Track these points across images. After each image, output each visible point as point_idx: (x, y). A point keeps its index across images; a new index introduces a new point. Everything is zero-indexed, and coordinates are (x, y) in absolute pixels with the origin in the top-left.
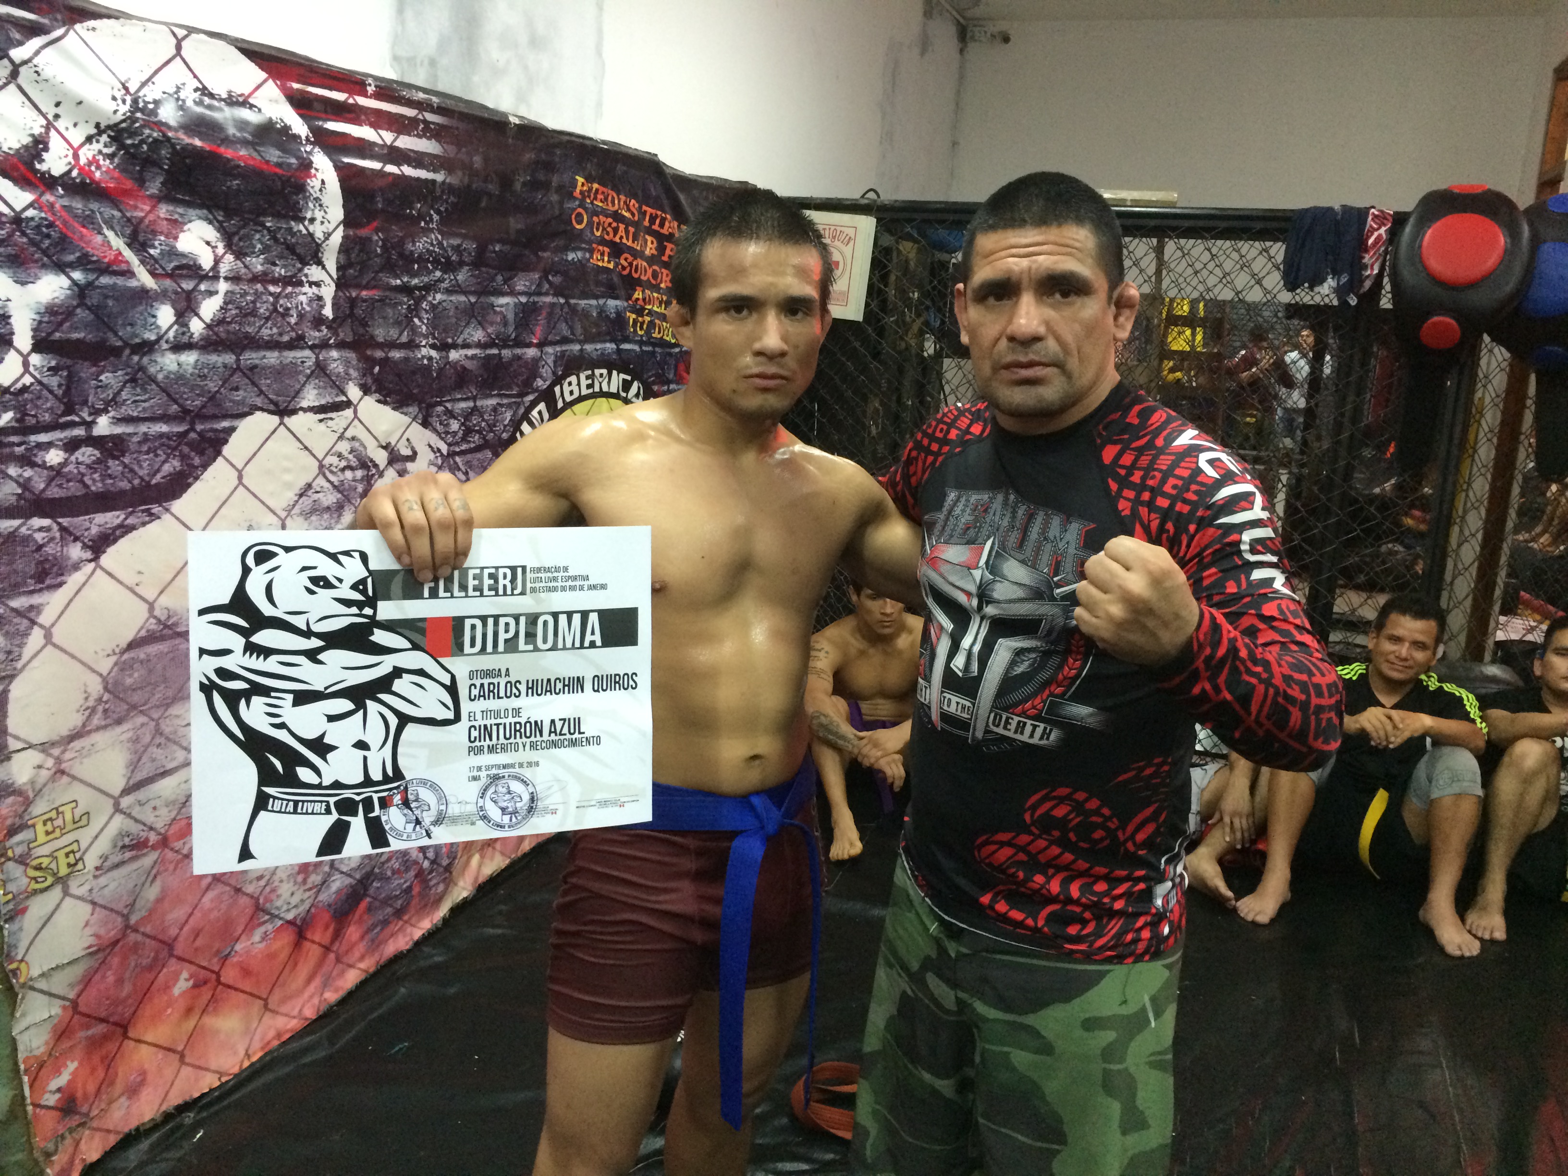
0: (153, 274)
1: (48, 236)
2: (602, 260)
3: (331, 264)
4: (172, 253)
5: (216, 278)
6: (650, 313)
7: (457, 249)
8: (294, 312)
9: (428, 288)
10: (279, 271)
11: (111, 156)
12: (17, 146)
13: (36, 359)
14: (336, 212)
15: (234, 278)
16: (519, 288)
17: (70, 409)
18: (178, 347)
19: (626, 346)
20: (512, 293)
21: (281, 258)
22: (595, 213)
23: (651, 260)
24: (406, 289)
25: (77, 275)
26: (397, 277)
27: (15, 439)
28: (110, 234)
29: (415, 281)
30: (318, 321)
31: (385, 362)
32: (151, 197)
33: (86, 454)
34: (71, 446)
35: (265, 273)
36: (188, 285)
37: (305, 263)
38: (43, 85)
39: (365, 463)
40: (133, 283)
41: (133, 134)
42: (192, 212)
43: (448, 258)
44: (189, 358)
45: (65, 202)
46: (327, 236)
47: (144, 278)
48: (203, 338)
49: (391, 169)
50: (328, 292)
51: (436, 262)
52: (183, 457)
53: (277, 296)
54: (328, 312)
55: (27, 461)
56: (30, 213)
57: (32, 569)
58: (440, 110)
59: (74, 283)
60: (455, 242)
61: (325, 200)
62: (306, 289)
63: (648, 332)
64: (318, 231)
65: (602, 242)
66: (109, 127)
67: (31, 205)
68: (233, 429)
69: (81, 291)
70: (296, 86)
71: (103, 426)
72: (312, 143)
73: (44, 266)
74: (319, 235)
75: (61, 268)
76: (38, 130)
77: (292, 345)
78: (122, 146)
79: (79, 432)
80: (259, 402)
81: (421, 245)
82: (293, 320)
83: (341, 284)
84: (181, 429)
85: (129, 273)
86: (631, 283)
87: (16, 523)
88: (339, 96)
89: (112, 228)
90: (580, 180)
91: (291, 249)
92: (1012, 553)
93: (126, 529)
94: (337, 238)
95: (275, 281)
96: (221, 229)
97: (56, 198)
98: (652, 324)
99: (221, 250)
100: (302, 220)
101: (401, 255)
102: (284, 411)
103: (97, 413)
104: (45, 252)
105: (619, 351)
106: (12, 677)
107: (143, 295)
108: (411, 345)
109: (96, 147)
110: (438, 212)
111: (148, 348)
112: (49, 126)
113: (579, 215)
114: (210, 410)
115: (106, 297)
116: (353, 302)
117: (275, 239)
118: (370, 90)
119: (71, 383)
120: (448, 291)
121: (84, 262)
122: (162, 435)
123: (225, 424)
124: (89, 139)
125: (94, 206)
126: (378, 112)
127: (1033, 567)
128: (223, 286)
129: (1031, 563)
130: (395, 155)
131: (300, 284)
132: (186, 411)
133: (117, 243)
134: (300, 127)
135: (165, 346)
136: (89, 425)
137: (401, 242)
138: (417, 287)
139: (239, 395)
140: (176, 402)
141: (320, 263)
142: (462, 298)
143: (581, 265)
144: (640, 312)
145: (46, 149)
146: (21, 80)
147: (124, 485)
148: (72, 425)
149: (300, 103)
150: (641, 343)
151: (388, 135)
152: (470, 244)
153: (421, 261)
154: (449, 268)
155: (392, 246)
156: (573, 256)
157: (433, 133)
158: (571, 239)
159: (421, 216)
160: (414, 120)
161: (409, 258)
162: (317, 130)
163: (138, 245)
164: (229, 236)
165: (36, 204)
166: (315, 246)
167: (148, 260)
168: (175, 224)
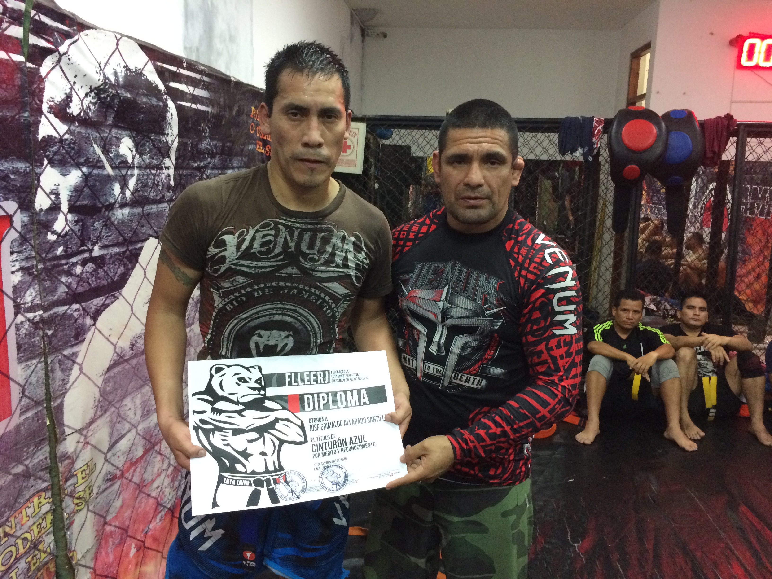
0: (112, 168)
1: (73, 149)
2: (260, 149)
3: (173, 157)
4: (118, 155)
5: (133, 167)
7: (215, 146)
8: (160, 184)
9: (206, 167)
10: (155, 162)
11: (94, 104)
12: (60, 100)
13: (70, 216)
14: (176, 131)
15: (139, 167)
16: (235, 165)
17: (83, 244)
18: (123, 206)
20: (233, 168)
21: (155, 155)
24: (199, 168)
25: (85, 169)
26: (195, 162)
27: (64, 262)
28: (95, 146)
29: (202, 164)
30: (169, 187)
32: (109, 125)
33: (90, 266)
34: (84, 263)
35: (150, 163)
36: (124, 172)
37: (164, 158)
38: (71, 66)
40: (105, 173)
41: (105, 91)
42: (124, 133)
43: (212, 151)
44: (126, 211)
45: (78, 130)
46: (173, 142)
47: (109, 170)
48: (131, 200)
49: (194, 106)
50: (172, 171)
51: (208, 154)
52: (125, 265)
53: (155, 175)
54: (172, 183)
55: (69, 273)
56: (67, 136)
57: (73, 333)
58: (209, 75)
59: (84, 174)
60: (215, 143)
61: (172, 124)
62: (164, 171)
64: (169, 139)
65: (260, 139)
66: (95, 88)
67: (66, 132)
68: (142, 248)
69: (86, 177)
70: (159, 64)
71: (97, 251)
72: (166, 94)
73: (72, 166)
74: (170, 142)
75: (78, 166)
76: (68, 91)
77: (160, 201)
78: (99, 98)
79: (87, 255)
80: (151, 232)
81: (204, 145)
82: (160, 188)
83: (177, 167)
84: (123, 250)
85: (103, 167)
87: (66, 308)
88: (174, 69)
89: (96, 143)
90: (253, 108)
91: (159, 149)
92: (460, 293)
93: (105, 306)
94: (176, 144)
95: (153, 168)
96: (134, 141)
97: (76, 127)
99: (134, 153)
100: (163, 134)
101: (197, 151)
103: (94, 244)
104: (72, 157)
106: (64, 394)
107: (108, 179)
109: (89, 99)
110: (209, 128)
111: (111, 207)
112: (72, 88)
113: (252, 126)
114: (134, 239)
115: (96, 180)
116: (181, 176)
117: (154, 145)
118: (185, 65)
119: (84, 228)
120: (213, 169)
121: (87, 163)
122: (117, 254)
123: (139, 245)
124: (87, 95)
125: (89, 131)
126: (188, 77)
127: (473, 300)
128: (136, 172)
129: (472, 298)
130: (195, 99)
131: (161, 168)
132: (125, 240)
133: (98, 151)
134: (161, 87)
135: (118, 205)
136: (91, 251)
137: (197, 145)
138: (203, 167)
139: (144, 230)
140: (121, 235)
141: (169, 157)
142: (216, 172)
143: (253, 151)
145: (71, 101)
146: (62, 64)
147: (105, 282)
148: (84, 251)
149: (161, 73)
151: (191, 89)
152: (220, 144)
153: (204, 153)
154: (213, 156)
155: (195, 146)
156: (250, 147)
157: (206, 87)
158: (250, 138)
159: (203, 130)
160: (200, 80)
161: (200, 152)
162: (167, 87)
163: (106, 151)
164: (137, 145)
165: (69, 132)
166: (168, 148)
167: (110, 160)
168: (119, 139)
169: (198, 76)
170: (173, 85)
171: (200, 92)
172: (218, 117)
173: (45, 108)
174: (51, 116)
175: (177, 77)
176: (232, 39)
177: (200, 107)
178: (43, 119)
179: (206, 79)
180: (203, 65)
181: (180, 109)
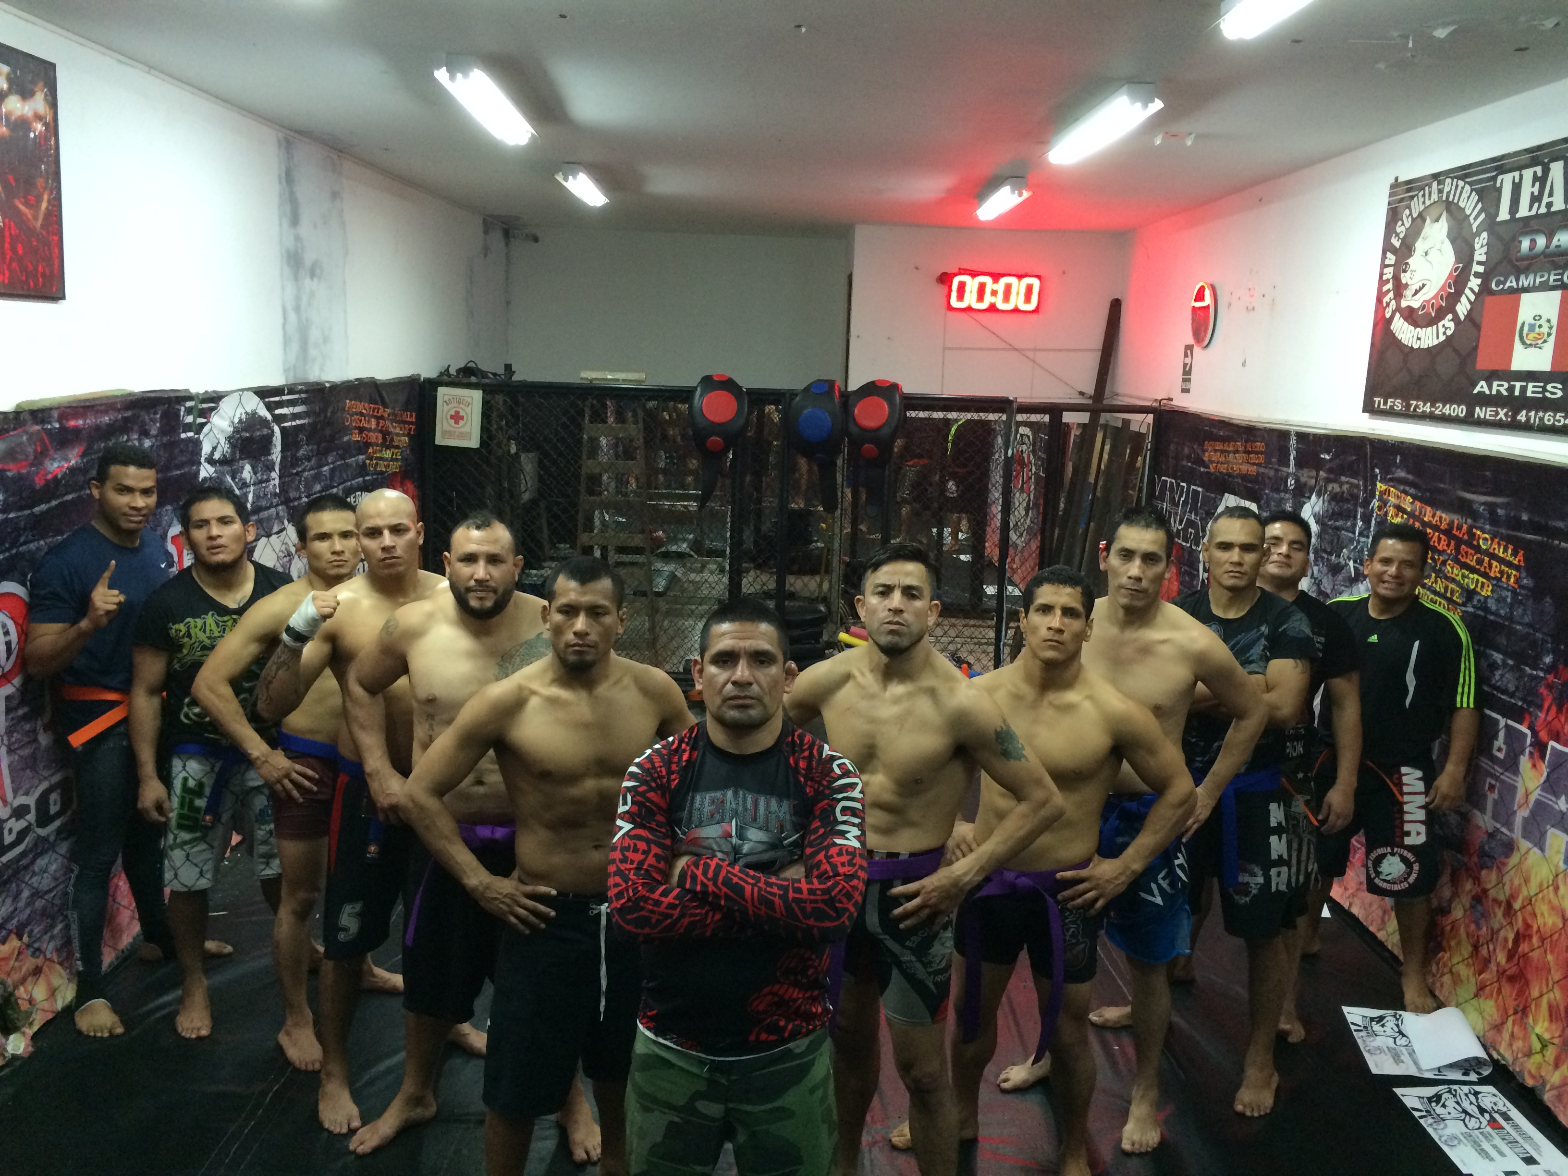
0: (238, 489)
2: (356, 438)
3: (277, 469)
4: (241, 479)
5: (251, 485)
6: (377, 458)
7: (311, 451)
8: (269, 493)
9: (304, 470)
10: (265, 477)
11: (229, 447)
12: (210, 451)
14: (279, 448)
15: (254, 485)
16: (330, 461)
19: (367, 478)
20: (328, 464)
21: (265, 471)
22: (352, 415)
23: (375, 430)
24: (297, 474)
26: (295, 469)
28: (228, 477)
29: (300, 469)
30: (275, 495)
31: (294, 507)
32: (237, 459)
35: (262, 479)
36: (245, 490)
37: (271, 472)
38: (216, 429)
39: (289, 554)
41: (233, 437)
42: (245, 461)
43: (309, 456)
46: (277, 458)
47: (237, 491)
48: (251, 510)
49: (294, 423)
50: (277, 482)
51: (305, 458)
53: (265, 488)
54: (278, 490)
56: (213, 475)
58: (306, 392)
60: (311, 447)
61: (277, 444)
62: (272, 482)
63: (375, 468)
64: (274, 457)
65: (356, 428)
67: (213, 472)
72: (273, 422)
74: (275, 459)
76: (215, 444)
77: (270, 507)
82: (269, 497)
83: (280, 478)
86: (368, 445)
88: (277, 399)
89: (229, 475)
90: (348, 401)
91: (268, 466)
94: (279, 458)
95: (264, 482)
97: (219, 468)
98: (377, 464)
99: (252, 473)
100: (270, 454)
102: (268, 535)
105: (364, 481)
108: (300, 498)
110: (306, 436)
112: (217, 442)
113: (347, 418)
117: (264, 464)
118: (286, 392)
120: (309, 470)
124: (225, 443)
125: (225, 467)
126: (289, 400)
128: (252, 488)
130: (295, 416)
131: (270, 481)
133: (229, 479)
134: (269, 417)
138: (300, 471)
141: (275, 470)
142: (312, 472)
143: (349, 442)
144: (371, 459)
145: (217, 450)
146: (211, 428)
150: (373, 475)
151: (291, 409)
152: (315, 447)
153: (301, 460)
154: (309, 459)
155: (294, 456)
156: (346, 439)
157: (303, 402)
158: (346, 430)
159: (302, 440)
160: (298, 399)
161: (297, 459)
162: (273, 415)
163: (233, 479)
164: (253, 467)
165: (215, 472)
166: (274, 464)
167: (236, 484)
168: (243, 468)
169: (296, 396)
170: (278, 412)
171: (298, 409)
172: (312, 425)
173: (203, 460)
174: (206, 464)
175: (280, 404)
176: (326, 340)
177: (298, 422)
178: (202, 468)
179: (303, 396)
180: (301, 384)
181: (283, 431)
